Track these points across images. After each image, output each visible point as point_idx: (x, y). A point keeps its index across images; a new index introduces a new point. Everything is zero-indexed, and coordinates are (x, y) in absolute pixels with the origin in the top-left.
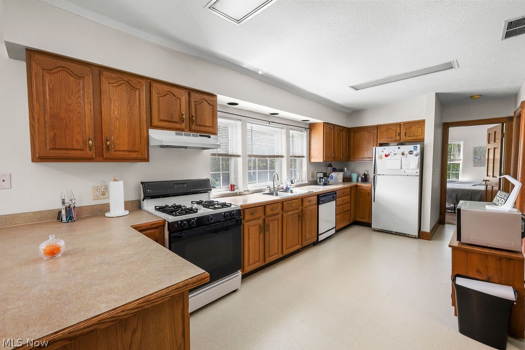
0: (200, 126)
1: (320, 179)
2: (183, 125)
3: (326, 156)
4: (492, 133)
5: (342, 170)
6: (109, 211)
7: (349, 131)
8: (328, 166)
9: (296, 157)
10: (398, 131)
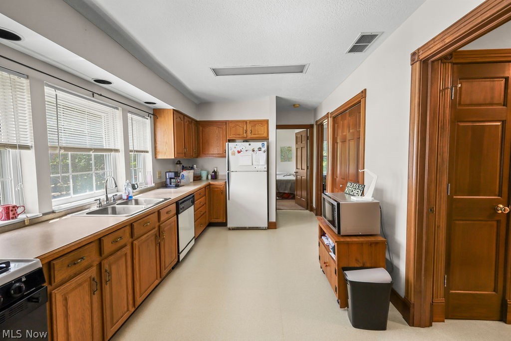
1: (170, 180)
3: (177, 152)
4: (299, 136)
5: (192, 168)
7: (198, 123)
8: (177, 164)
9: (137, 151)
10: (245, 129)
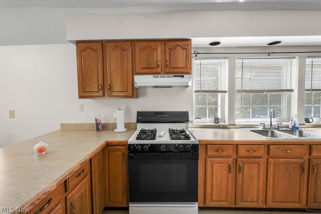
0: (174, 68)
2: (159, 70)
6: (116, 128)
